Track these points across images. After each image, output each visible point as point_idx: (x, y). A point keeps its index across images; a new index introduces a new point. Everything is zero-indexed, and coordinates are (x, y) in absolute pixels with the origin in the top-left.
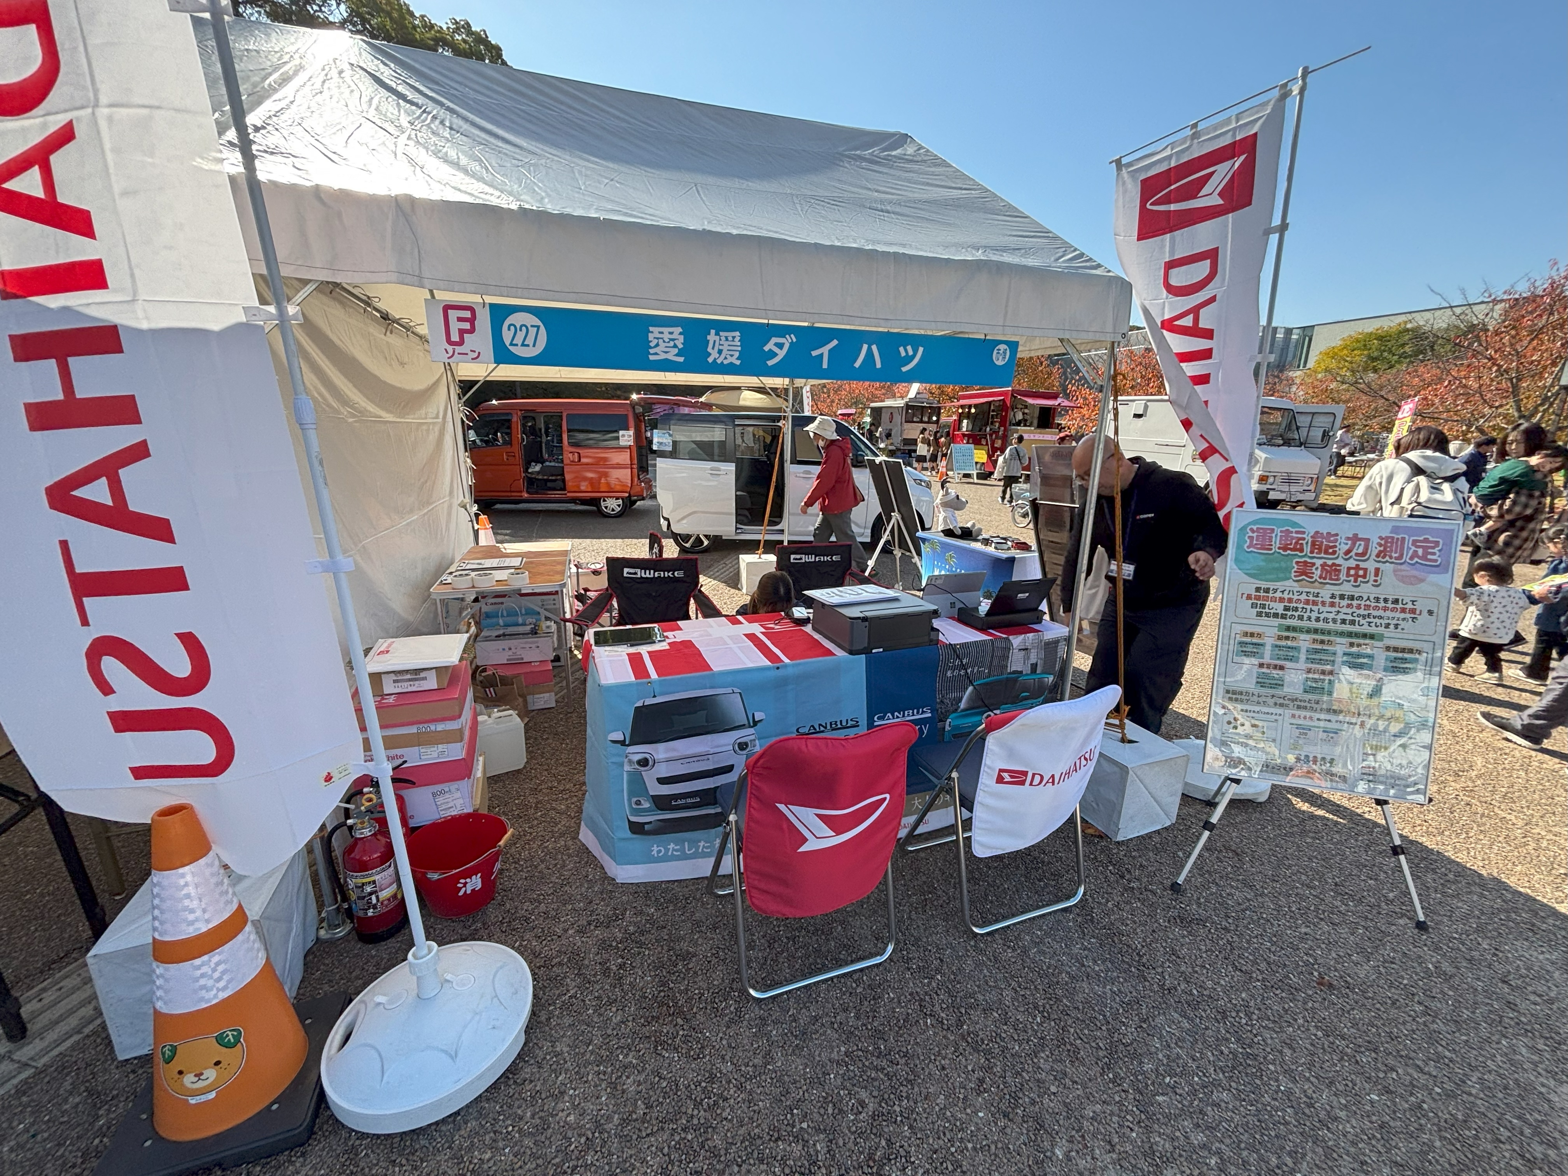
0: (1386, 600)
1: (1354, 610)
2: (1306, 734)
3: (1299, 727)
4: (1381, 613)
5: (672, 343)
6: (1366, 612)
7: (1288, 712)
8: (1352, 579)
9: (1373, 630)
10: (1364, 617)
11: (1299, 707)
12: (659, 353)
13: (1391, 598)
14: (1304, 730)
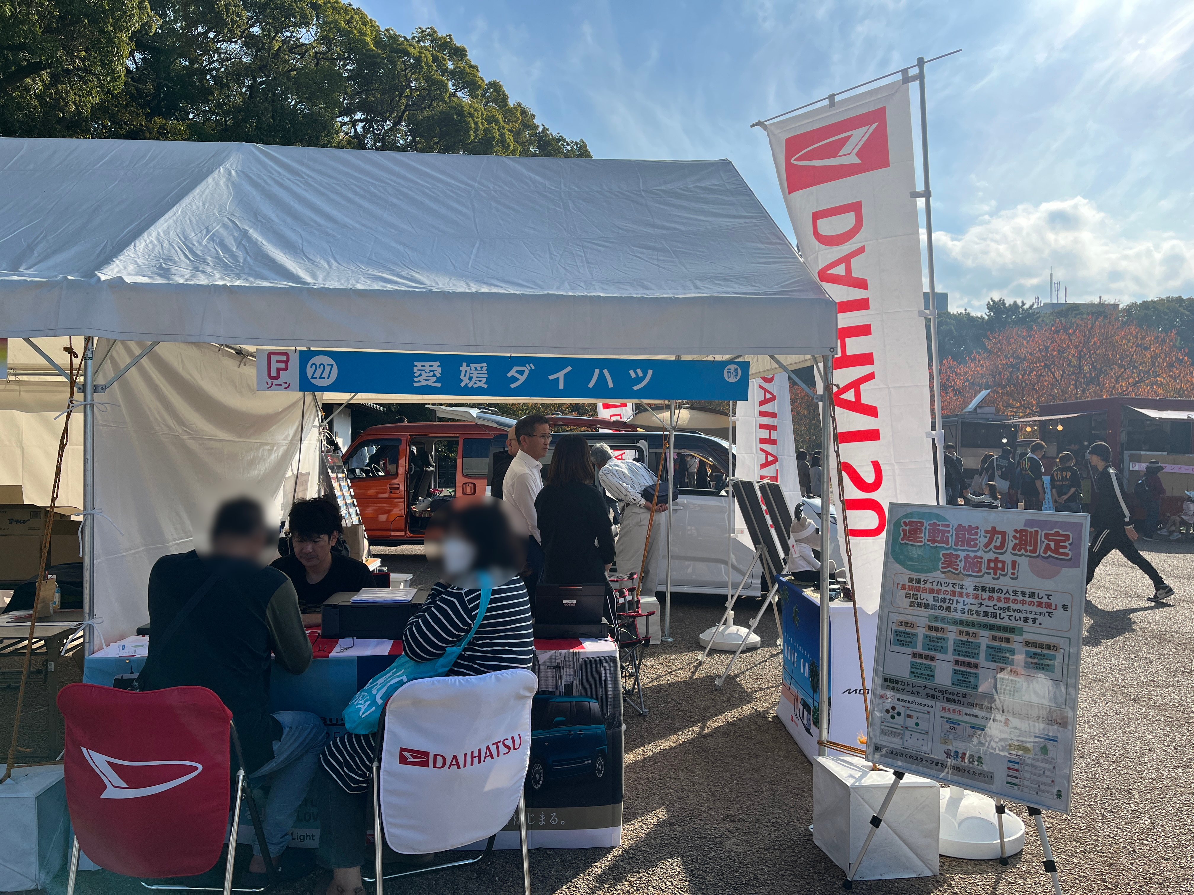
0: (1023, 593)
1: (995, 602)
2: (955, 729)
3: (949, 721)
4: (1018, 606)
5: (432, 374)
6: (1006, 605)
7: (939, 705)
8: (992, 571)
9: (1012, 623)
10: (1004, 610)
11: (948, 700)
12: (422, 381)
13: (1027, 591)
14: (954, 724)
